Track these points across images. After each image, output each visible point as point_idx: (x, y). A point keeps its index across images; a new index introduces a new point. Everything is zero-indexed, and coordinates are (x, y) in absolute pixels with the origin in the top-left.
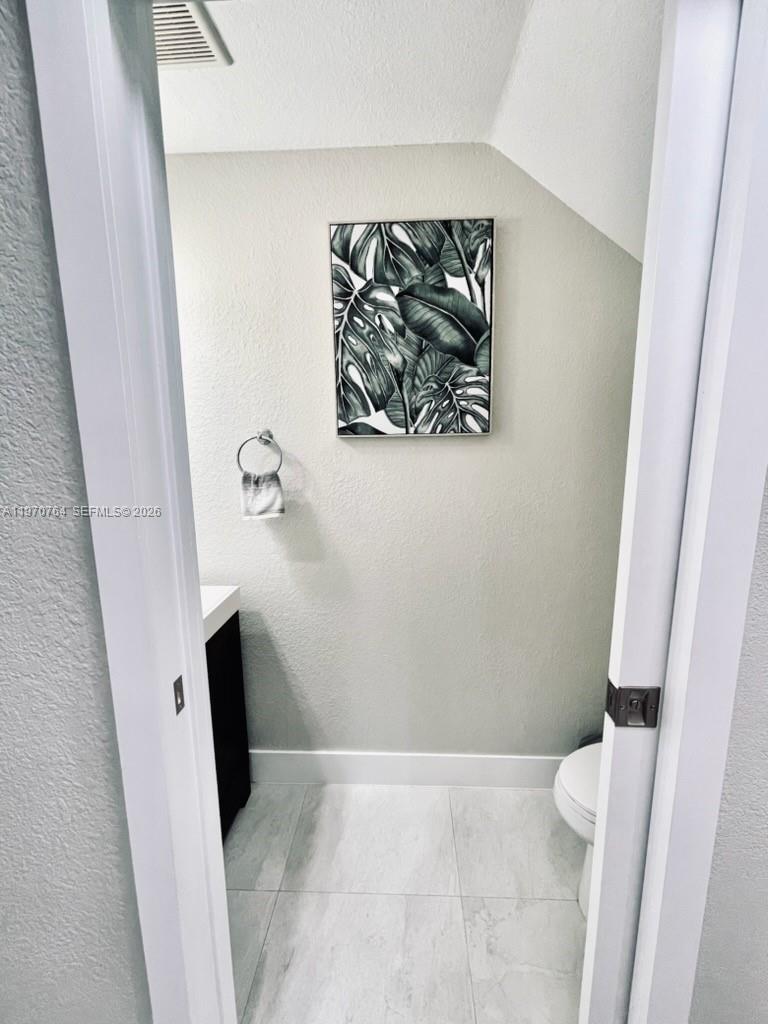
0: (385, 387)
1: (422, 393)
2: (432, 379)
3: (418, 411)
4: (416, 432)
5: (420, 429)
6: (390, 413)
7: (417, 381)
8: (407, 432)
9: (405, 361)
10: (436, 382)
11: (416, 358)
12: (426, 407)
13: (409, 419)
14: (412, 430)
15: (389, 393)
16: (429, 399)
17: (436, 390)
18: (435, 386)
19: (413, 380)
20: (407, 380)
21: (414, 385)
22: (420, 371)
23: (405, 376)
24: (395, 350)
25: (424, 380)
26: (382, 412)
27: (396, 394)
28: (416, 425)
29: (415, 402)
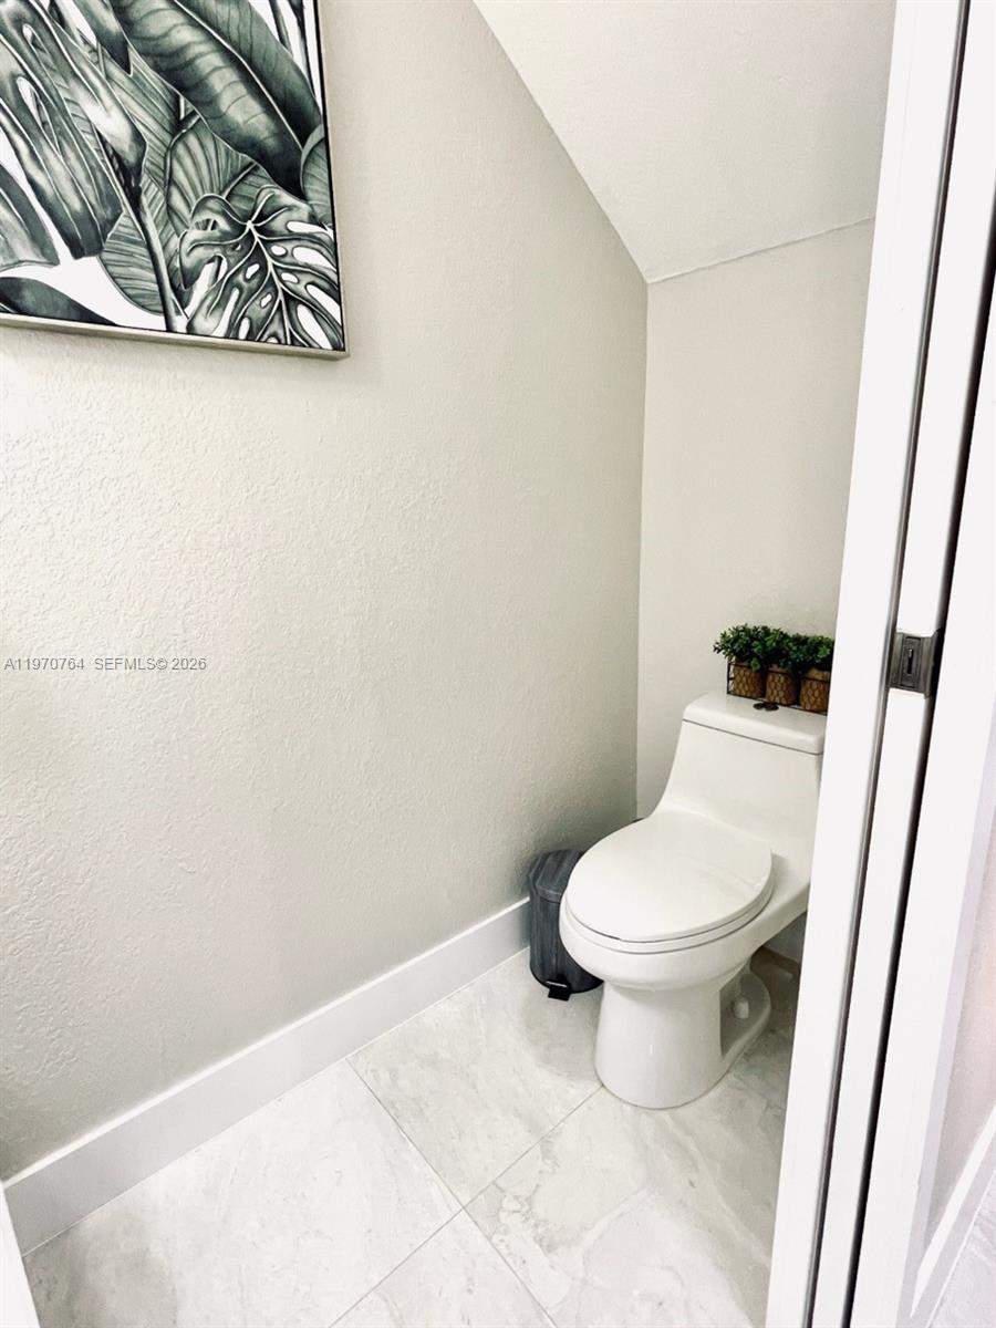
0: (91, 195)
1: (194, 234)
2: (212, 204)
3: (190, 278)
4: (190, 329)
5: (202, 324)
6: (116, 270)
7: (177, 200)
8: (169, 329)
9: (138, 137)
10: (224, 215)
11: (167, 138)
12: (209, 270)
13: (170, 295)
14: (180, 323)
15: (108, 214)
16: (211, 253)
17: (225, 236)
18: (223, 225)
19: (168, 196)
20: (151, 193)
21: (170, 210)
22: (180, 175)
23: (145, 178)
24: (102, 91)
25: (194, 203)
26: (91, 262)
27: (126, 218)
28: (190, 310)
29: (178, 253)
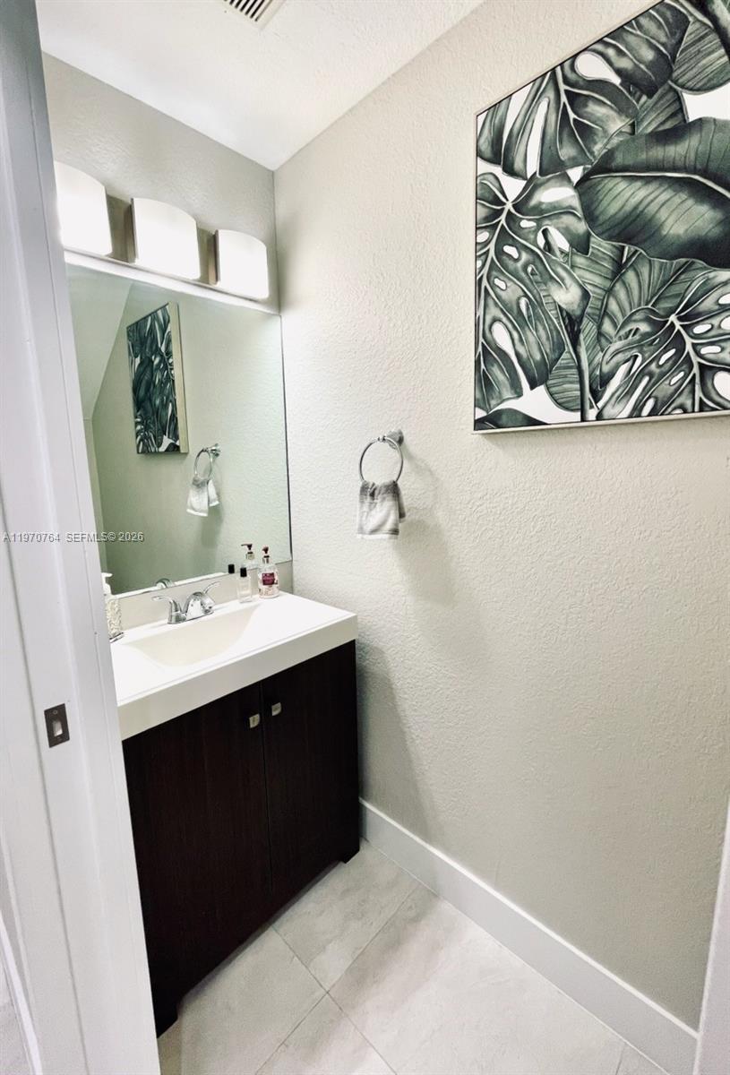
0: (547, 347)
1: (617, 345)
2: (637, 317)
3: (605, 380)
4: (599, 417)
5: (608, 412)
6: (553, 390)
7: (607, 327)
8: (583, 419)
9: (586, 295)
10: (647, 320)
11: (608, 284)
12: (623, 369)
13: (588, 395)
14: (592, 414)
15: (553, 357)
16: (628, 354)
17: (646, 335)
18: (644, 328)
19: (599, 326)
20: (588, 327)
21: (600, 334)
22: (613, 306)
23: (585, 320)
24: (568, 281)
25: (621, 320)
26: (541, 389)
27: (567, 356)
28: (600, 404)
29: (600, 364)
